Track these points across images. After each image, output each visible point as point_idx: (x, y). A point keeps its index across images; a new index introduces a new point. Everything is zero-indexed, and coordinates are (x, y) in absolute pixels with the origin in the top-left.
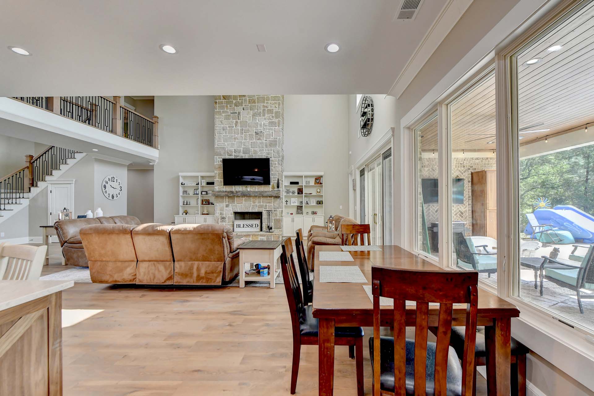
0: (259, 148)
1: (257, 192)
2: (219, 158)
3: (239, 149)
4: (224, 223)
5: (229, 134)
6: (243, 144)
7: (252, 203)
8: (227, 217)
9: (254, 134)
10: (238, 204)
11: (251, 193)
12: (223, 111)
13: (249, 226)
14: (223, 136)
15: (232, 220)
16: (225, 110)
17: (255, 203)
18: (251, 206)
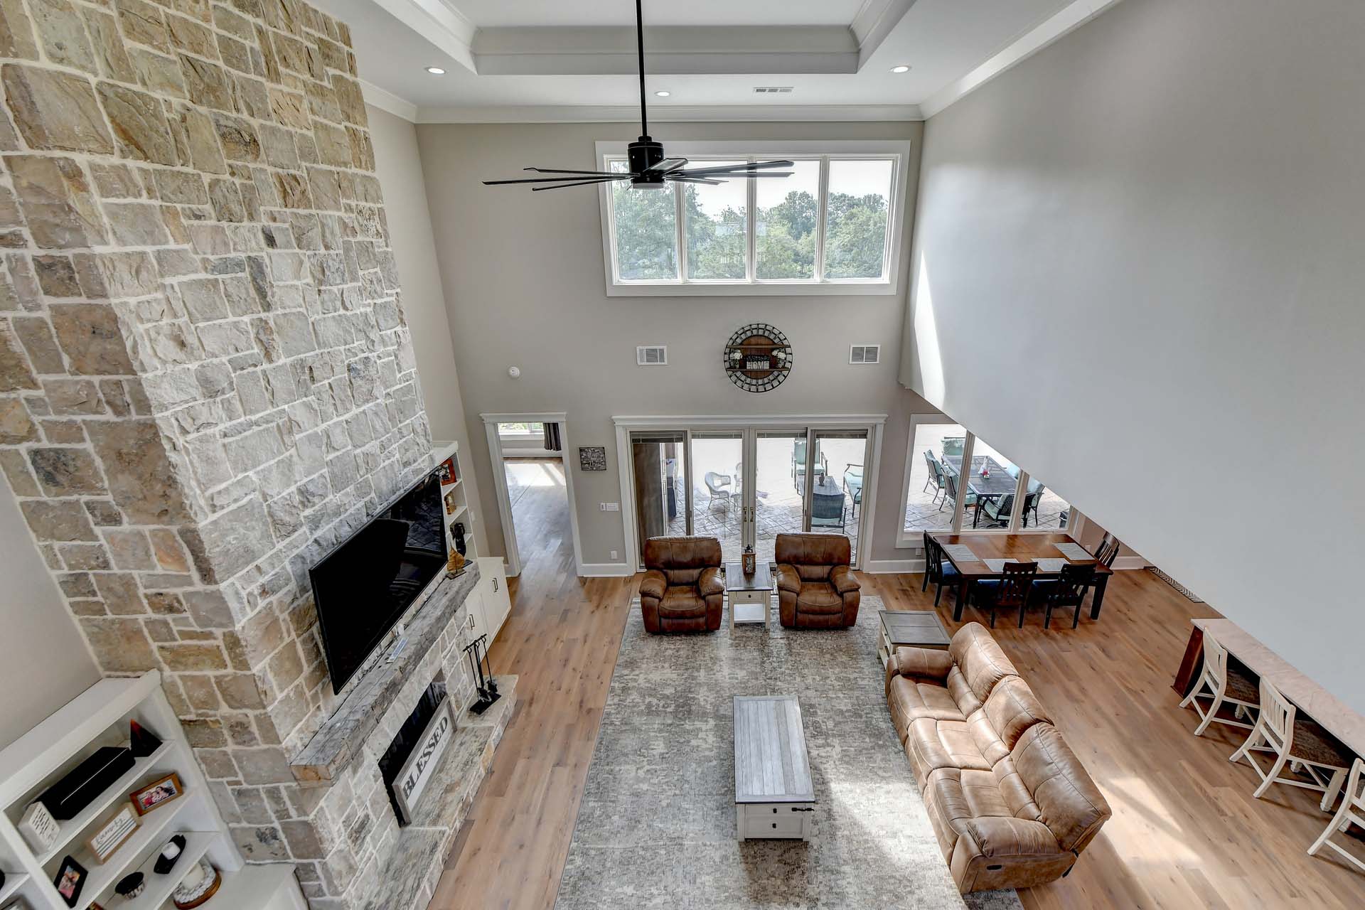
0: (376, 439)
2: (248, 579)
5: (251, 412)
8: (369, 805)
9: (346, 375)
12: (160, 257)
13: (430, 750)
14: (225, 435)
16: (167, 242)
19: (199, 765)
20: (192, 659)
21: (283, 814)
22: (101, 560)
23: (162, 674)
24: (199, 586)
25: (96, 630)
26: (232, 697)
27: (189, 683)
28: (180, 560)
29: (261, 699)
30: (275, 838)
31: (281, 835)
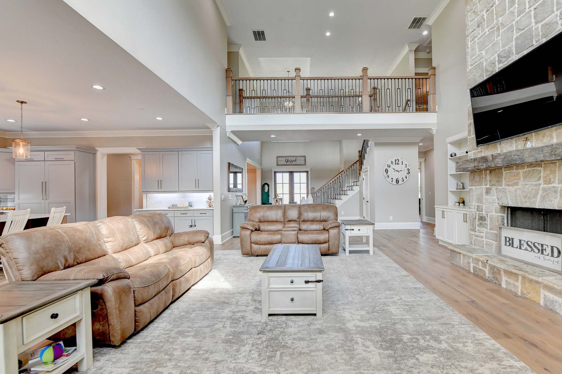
1: (541, 149)
3: (506, 48)
4: (484, 229)
6: (514, 31)
7: (541, 182)
8: (489, 216)
10: (508, 185)
11: (526, 155)
13: (532, 246)
14: (479, 39)
15: (497, 224)
17: (550, 183)
18: (541, 192)
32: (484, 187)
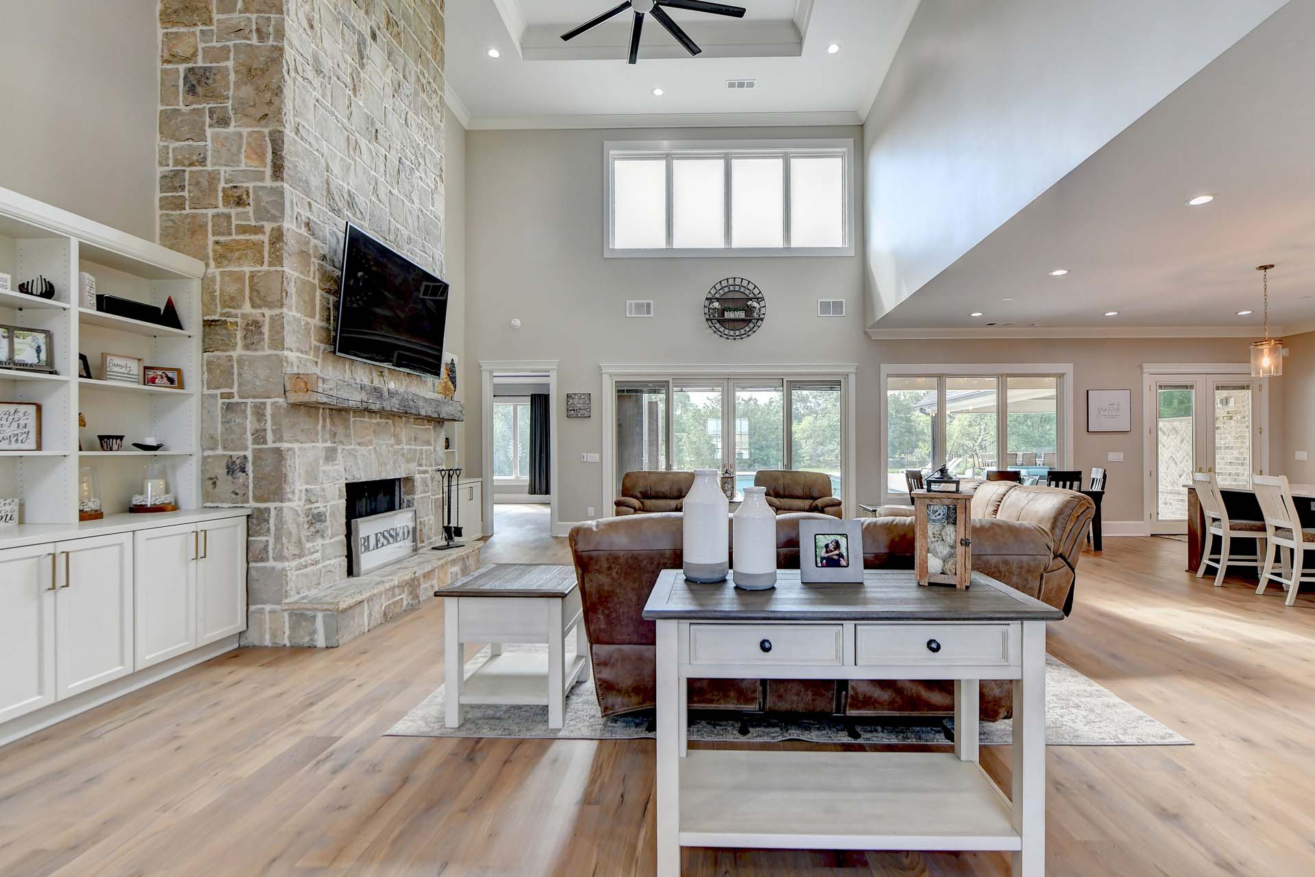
2: (301, 203)
4: (319, 541)
5: (336, 108)
8: (328, 509)
10: (359, 444)
13: (389, 538)
14: (317, 101)
19: (203, 373)
20: (237, 254)
21: (259, 437)
22: (202, 155)
23: (206, 270)
24: (268, 182)
25: (171, 224)
26: (258, 292)
27: (227, 279)
28: (262, 157)
29: (282, 296)
30: (243, 470)
31: (250, 468)
32: (320, 445)
